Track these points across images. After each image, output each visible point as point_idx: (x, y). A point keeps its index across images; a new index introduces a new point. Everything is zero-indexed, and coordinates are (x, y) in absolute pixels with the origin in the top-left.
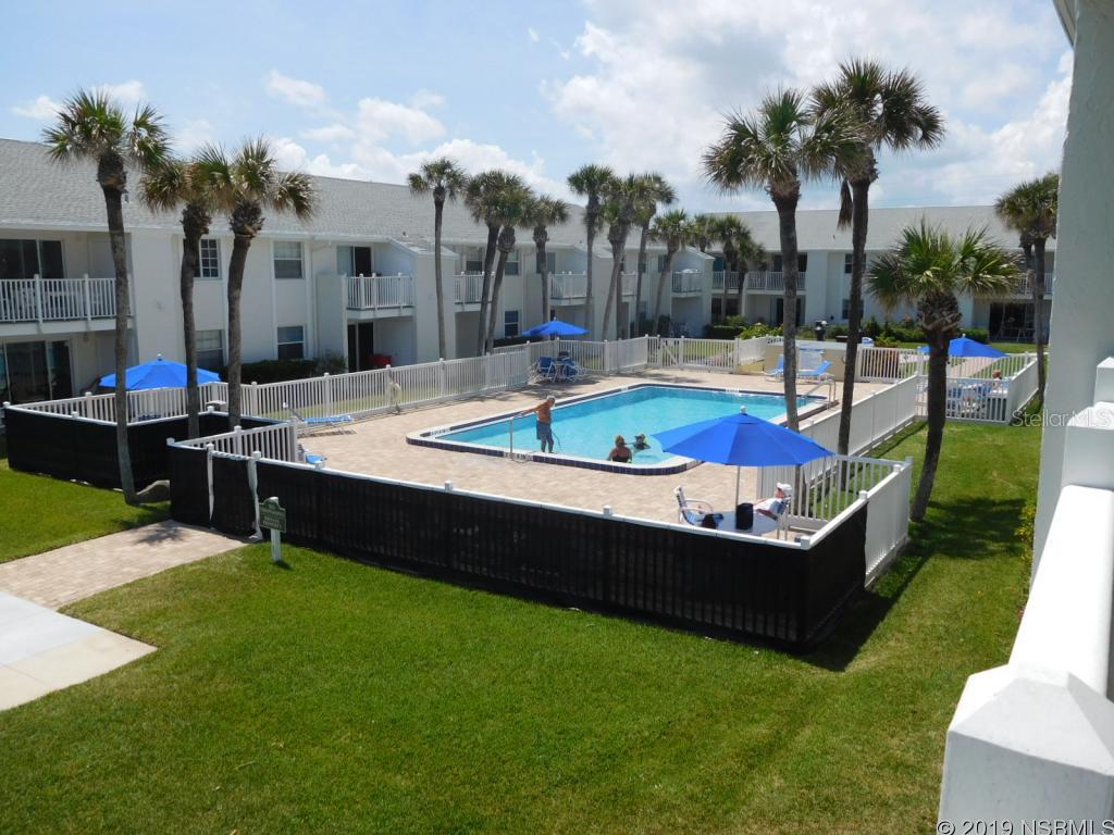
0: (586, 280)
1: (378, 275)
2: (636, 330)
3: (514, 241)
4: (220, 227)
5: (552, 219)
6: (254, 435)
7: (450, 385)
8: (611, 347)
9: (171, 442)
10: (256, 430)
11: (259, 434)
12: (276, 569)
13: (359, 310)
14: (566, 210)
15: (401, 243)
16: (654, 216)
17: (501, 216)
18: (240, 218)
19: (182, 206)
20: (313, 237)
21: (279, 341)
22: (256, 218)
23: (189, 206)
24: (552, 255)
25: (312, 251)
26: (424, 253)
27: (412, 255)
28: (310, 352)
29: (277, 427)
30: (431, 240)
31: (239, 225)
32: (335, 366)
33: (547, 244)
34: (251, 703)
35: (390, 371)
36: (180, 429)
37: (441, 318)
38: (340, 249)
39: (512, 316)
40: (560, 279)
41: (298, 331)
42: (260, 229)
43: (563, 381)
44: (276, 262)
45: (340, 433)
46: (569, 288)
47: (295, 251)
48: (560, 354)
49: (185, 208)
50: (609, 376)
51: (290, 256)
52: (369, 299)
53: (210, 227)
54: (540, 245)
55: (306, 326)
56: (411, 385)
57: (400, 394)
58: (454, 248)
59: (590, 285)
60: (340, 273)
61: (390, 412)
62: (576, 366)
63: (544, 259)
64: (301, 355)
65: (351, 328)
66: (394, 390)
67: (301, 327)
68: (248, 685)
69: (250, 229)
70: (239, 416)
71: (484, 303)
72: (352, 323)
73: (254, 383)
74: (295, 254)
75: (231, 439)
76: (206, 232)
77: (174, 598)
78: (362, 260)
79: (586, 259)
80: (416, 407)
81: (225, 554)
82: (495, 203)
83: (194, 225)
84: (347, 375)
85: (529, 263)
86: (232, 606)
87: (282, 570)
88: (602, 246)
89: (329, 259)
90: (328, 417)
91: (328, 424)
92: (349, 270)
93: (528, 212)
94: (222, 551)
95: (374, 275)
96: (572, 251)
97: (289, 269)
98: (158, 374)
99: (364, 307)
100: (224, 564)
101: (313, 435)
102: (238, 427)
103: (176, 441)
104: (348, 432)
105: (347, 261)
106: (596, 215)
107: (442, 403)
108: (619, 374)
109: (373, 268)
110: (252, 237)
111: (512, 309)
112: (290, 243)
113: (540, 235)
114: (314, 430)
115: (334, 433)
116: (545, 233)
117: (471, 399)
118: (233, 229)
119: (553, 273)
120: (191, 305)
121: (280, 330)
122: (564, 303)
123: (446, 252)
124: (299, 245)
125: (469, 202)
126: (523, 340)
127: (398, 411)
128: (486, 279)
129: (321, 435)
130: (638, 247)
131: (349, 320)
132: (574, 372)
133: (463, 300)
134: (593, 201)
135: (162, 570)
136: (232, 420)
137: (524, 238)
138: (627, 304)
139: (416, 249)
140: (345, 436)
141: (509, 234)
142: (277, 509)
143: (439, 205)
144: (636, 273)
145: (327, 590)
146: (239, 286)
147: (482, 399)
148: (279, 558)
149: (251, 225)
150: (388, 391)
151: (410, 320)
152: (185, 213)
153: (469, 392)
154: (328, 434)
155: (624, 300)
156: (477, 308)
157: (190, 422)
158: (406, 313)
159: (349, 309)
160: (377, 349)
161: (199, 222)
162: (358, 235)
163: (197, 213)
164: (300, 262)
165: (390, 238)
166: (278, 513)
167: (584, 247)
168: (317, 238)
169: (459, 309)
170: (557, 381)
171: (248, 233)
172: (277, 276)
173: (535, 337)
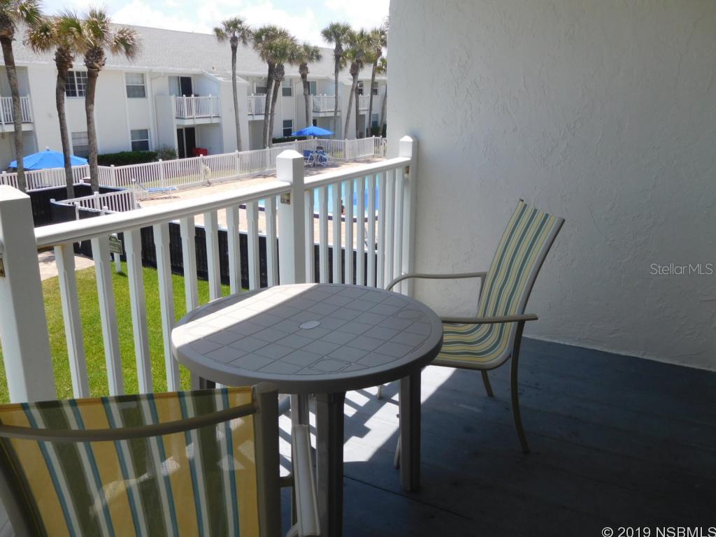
0: (334, 100)
1: (196, 96)
2: (369, 132)
3: (283, 73)
4: (79, 64)
5: (311, 59)
6: (107, 198)
7: (244, 167)
8: (351, 144)
9: (53, 201)
10: (109, 194)
11: (111, 197)
12: (118, 276)
13: (184, 119)
14: (320, 53)
15: (212, 75)
16: (380, 57)
17: (275, 56)
18: (90, 58)
19: (54, 49)
20: (151, 70)
21: (132, 139)
22: (101, 58)
23: (59, 50)
24: (314, 83)
25: (151, 79)
26: (226, 81)
27: (218, 83)
28: (153, 147)
29: (122, 192)
30: (230, 72)
31: (90, 62)
32: (168, 155)
33: (308, 75)
34: (93, 348)
35: (203, 159)
36: (61, 194)
37: (237, 125)
38: (170, 78)
39: (288, 123)
40: (319, 99)
41: (144, 133)
42: (103, 65)
43: (318, 165)
44: (128, 87)
45: (170, 198)
46: (324, 104)
47: (139, 80)
48: (318, 148)
49: (57, 51)
50: (348, 162)
51: (136, 82)
52: (190, 111)
53: (73, 63)
54: (304, 77)
55: (150, 129)
56: (216, 168)
57: (210, 172)
58: (247, 78)
59: (337, 103)
60: (171, 94)
61: (204, 185)
62: (327, 156)
63: (308, 86)
64: (147, 148)
65: (180, 131)
66: (206, 171)
67: (147, 130)
68: (92, 338)
69: (98, 66)
70: (97, 186)
71: (266, 115)
72: (180, 128)
73: (112, 166)
74: (140, 81)
75: (92, 200)
76: (71, 66)
77: (54, 293)
78: (186, 86)
79: (334, 85)
80: (221, 182)
81: (88, 269)
82: (271, 48)
83: (63, 62)
84: (178, 160)
85: (298, 88)
86: (88, 296)
87: (121, 277)
88: (346, 77)
89: (163, 85)
90: (162, 188)
91: (163, 192)
92: (178, 93)
93: (292, 54)
94: (87, 267)
95: (193, 96)
96: (326, 80)
97: (136, 91)
98: (48, 160)
99: (186, 117)
100: (86, 274)
101: (153, 199)
102: (96, 193)
103: (56, 201)
104: (175, 197)
105: (176, 86)
106: (340, 56)
107: (238, 179)
108: (355, 161)
109: (193, 91)
110: (99, 70)
111: (288, 118)
112: (137, 74)
113: (303, 69)
114: (154, 196)
115: (166, 198)
116: (307, 69)
117: (258, 176)
118: (86, 65)
119: (315, 94)
120: (64, 114)
121: (132, 132)
122: (322, 115)
123: (240, 81)
124: (142, 75)
125: (255, 46)
126: (293, 139)
127: (209, 184)
128: (267, 99)
129: (158, 199)
130: (370, 78)
131: (178, 125)
132: (325, 160)
133: (254, 112)
134: (339, 47)
135: (48, 278)
136: (93, 188)
137: (291, 71)
138: (364, 116)
139: (220, 79)
140: (173, 199)
141: (281, 69)
142: (117, 241)
143: (234, 49)
144: (369, 95)
145: (146, 288)
146: (93, 103)
147: (265, 176)
148: (120, 270)
149: (97, 62)
150: (202, 171)
151: (218, 125)
152: (56, 54)
153: (257, 172)
154: (162, 198)
155: (362, 113)
156: (262, 118)
157: (68, 189)
158: (215, 121)
159: (177, 118)
160: (198, 144)
161: (66, 60)
162: (182, 69)
163: (64, 54)
164: (143, 87)
165: (204, 71)
166: (117, 243)
167: (333, 78)
168: (154, 71)
169: (251, 118)
170: (314, 165)
171: (96, 68)
172: (129, 96)
173: (302, 137)
